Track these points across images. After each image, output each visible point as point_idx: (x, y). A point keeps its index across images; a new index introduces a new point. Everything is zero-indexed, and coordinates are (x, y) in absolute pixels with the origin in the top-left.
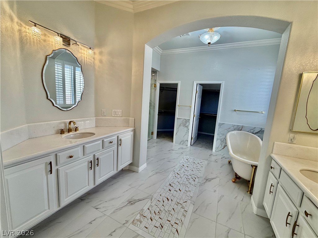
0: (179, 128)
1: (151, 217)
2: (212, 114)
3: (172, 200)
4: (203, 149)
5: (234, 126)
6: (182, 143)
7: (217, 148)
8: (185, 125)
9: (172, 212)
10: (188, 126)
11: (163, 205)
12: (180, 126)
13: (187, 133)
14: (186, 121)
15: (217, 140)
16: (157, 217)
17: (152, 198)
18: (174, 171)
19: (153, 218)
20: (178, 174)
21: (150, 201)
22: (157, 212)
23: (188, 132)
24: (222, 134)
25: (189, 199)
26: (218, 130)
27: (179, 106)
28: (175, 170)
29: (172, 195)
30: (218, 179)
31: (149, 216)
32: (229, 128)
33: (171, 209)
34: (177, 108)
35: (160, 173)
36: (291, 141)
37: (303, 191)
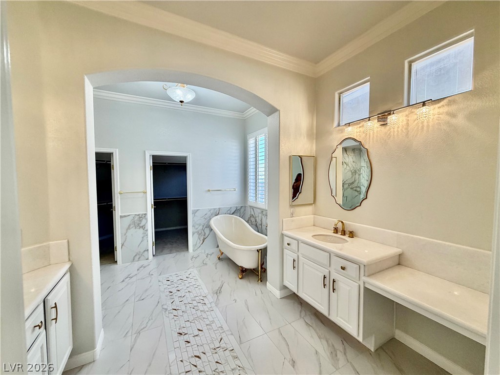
0: (127, 234)
2: (166, 199)
3: (204, 353)
4: (175, 254)
6: (138, 257)
7: (194, 246)
8: (138, 225)
9: (220, 368)
10: (144, 225)
11: (199, 372)
12: (129, 228)
13: (145, 238)
14: (140, 218)
15: (193, 234)
18: (166, 309)
20: (175, 310)
23: (147, 235)
24: (198, 224)
25: (221, 331)
26: (193, 221)
27: (120, 194)
28: (165, 307)
29: (196, 346)
30: (225, 285)
32: (206, 214)
33: (214, 366)
34: (118, 197)
35: (144, 328)
36: (292, 215)
37: (330, 253)
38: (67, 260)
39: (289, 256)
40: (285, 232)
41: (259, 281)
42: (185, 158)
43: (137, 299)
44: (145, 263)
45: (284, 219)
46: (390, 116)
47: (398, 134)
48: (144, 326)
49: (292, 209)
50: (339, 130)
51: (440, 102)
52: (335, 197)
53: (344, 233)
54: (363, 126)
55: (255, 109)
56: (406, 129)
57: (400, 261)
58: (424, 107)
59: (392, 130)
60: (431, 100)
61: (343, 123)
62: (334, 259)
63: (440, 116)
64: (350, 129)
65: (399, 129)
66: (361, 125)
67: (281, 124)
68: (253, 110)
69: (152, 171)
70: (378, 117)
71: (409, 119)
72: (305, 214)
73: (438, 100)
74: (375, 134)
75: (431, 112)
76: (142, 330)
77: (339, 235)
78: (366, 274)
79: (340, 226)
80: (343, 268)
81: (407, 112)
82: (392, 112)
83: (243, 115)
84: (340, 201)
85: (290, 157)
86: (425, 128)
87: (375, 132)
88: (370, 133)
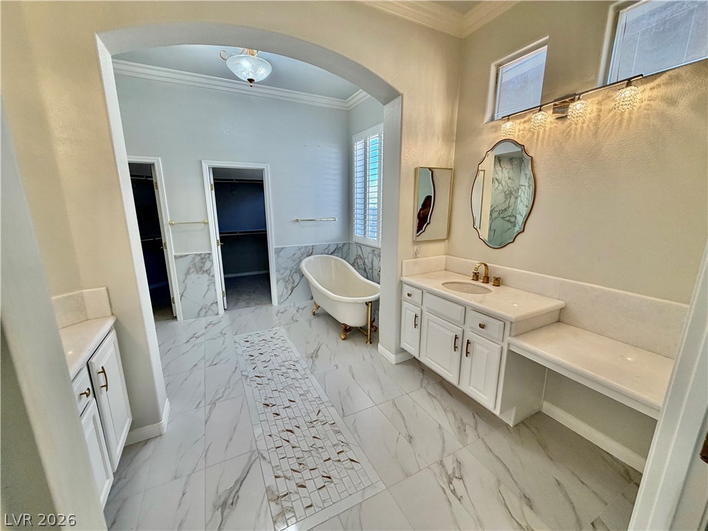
0: (186, 281)
1: (297, 484)
2: (236, 233)
3: (298, 427)
4: (254, 308)
5: (300, 249)
6: (204, 311)
7: (280, 297)
8: (201, 268)
9: (319, 443)
10: (209, 269)
11: (293, 447)
12: (187, 273)
13: (212, 286)
14: (202, 259)
15: (277, 282)
16: (307, 474)
17: (261, 455)
18: (247, 377)
19: (300, 482)
20: (259, 377)
21: (262, 462)
22: (296, 467)
23: (214, 283)
24: (283, 268)
25: (319, 403)
26: (277, 263)
27: (171, 224)
28: (245, 373)
29: (288, 419)
30: (323, 347)
31: (292, 486)
32: (294, 255)
33: (311, 441)
34: (168, 230)
35: (220, 398)
36: (416, 255)
37: (465, 306)
38: (109, 314)
39: (409, 311)
40: (405, 279)
41: (369, 343)
42: (261, 171)
43: (208, 364)
44: (214, 319)
45: (404, 261)
46: (572, 104)
47: (581, 133)
48: (220, 396)
49: (415, 247)
50: (493, 127)
51: (656, 79)
52: (478, 229)
53: (487, 280)
54: (529, 120)
55: (365, 93)
56: (596, 124)
57: (560, 318)
58: (628, 88)
59: (574, 126)
60: (642, 75)
61: (498, 116)
62: (471, 314)
63: (652, 103)
64: (509, 125)
65: (585, 125)
66: (526, 119)
67: (404, 116)
68: (362, 95)
69: (213, 191)
70: (555, 105)
71: (603, 107)
72: (434, 254)
73: (652, 75)
74: (547, 133)
75: (639, 96)
76: (217, 400)
77: (479, 283)
78: (513, 334)
79: (482, 270)
80: (482, 326)
81: (600, 98)
82: (577, 97)
83: (346, 103)
84: (485, 235)
85: (416, 169)
86: (624, 124)
87: (547, 129)
88: (538, 132)
